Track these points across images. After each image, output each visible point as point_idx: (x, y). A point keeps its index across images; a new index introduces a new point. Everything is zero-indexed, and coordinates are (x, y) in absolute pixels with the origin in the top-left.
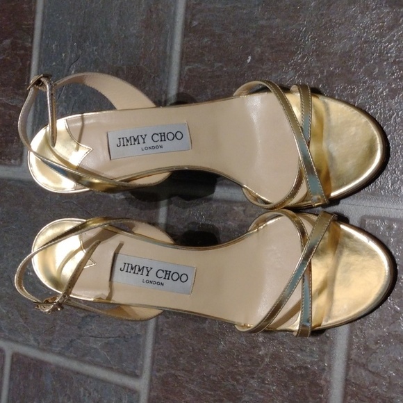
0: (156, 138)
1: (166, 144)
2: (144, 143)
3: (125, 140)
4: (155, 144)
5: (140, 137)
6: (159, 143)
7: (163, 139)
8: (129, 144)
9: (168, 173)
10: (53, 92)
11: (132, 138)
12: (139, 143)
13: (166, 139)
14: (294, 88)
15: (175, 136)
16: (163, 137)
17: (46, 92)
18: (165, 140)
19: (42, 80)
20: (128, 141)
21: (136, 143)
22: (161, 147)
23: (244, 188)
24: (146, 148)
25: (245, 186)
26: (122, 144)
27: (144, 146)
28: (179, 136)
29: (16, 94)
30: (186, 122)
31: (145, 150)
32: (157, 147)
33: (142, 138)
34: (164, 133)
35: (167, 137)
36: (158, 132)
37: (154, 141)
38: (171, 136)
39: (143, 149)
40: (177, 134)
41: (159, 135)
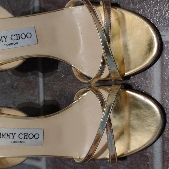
0: (13, 38)
1: (20, 42)
4: (13, 42)
6: (16, 41)
7: (18, 38)
9: (23, 60)
13: (20, 38)
14: (101, 3)
15: (26, 36)
16: (18, 37)
18: (20, 39)
21: (1, 41)
23: (73, 67)
24: (7, 45)
25: (73, 66)
28: (29, 35)
30: (33, 26)
31: (7, 46)
32: (15, 44)
33: (5, 38)
34: (19, 34)
35: (21, 37)
36: (15, 34)
37: (12, 40)
38: (23, 36)
39: (6, 45)
40: (28, 34)
41: (16, 36)
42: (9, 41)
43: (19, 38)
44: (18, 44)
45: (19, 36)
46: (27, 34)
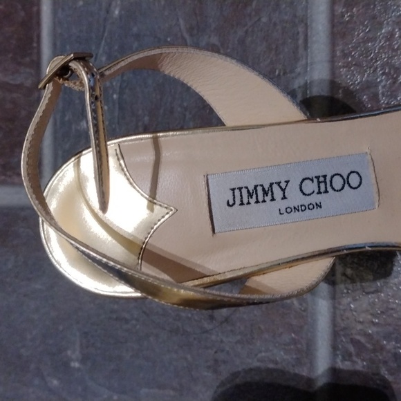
2: (284, 198)
3: (244, 191)
4: (307, 200)
5: (275, 187)
7: (323, 189)
8: (253, 201)
10: (98, 93)
11: (259, 189)
12: (273, 199)
13: (329, 189)
15: (346, 181)
16: (322, 186)
17: (83, 93)
18: (326, 191)
19: (73, 65)
20: (250, 195)
21: (268, 198)
22: (319, 206)
24: (289, 210)
26: (238, 201)
27: (284, 205)
28: (354, 180)
29: (20, 64)
30: (367, 151)
31: (285, 214)
32: (311, 207)
33: (281, 187)
34: (325, 177)
35: (331, 185)
36: (312, 174)
37: (304, 194)
38: (338, 182)
39: (283, 211)
40: (352, 175)
41: (315, 180)
42: (295, 198)
43: (326, 188)
44: (321, 207)
45: (325, 182)
46: (349, 174)
